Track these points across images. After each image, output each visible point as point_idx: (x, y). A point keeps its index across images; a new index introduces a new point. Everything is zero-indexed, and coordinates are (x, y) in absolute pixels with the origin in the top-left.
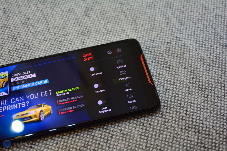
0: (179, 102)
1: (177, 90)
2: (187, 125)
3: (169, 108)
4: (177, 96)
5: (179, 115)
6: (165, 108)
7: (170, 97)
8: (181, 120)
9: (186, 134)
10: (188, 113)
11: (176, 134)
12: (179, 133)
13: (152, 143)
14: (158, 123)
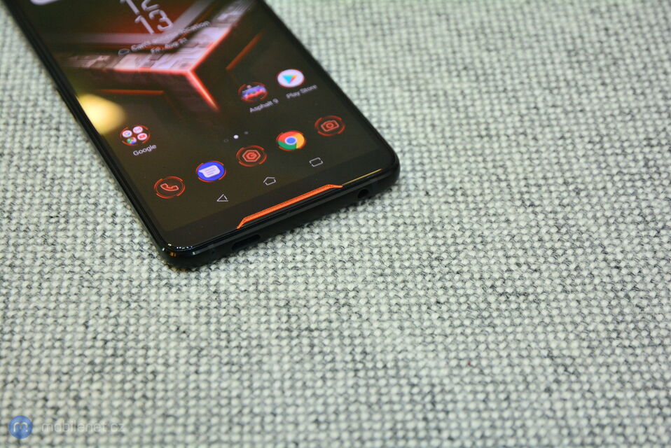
0: (92, 201)
1: (85, 175)
2: (118, 248)
3: (62, 220)
4: (84, 188)
5: (95, 229)
6: (53, 220)
7: (64, 195)
8: (99, 241)
9: (117, 268)
10: (117, 220)
11: (88, 272)
12: (96, 268)
13: (21, 306)
14: (35, 259)
